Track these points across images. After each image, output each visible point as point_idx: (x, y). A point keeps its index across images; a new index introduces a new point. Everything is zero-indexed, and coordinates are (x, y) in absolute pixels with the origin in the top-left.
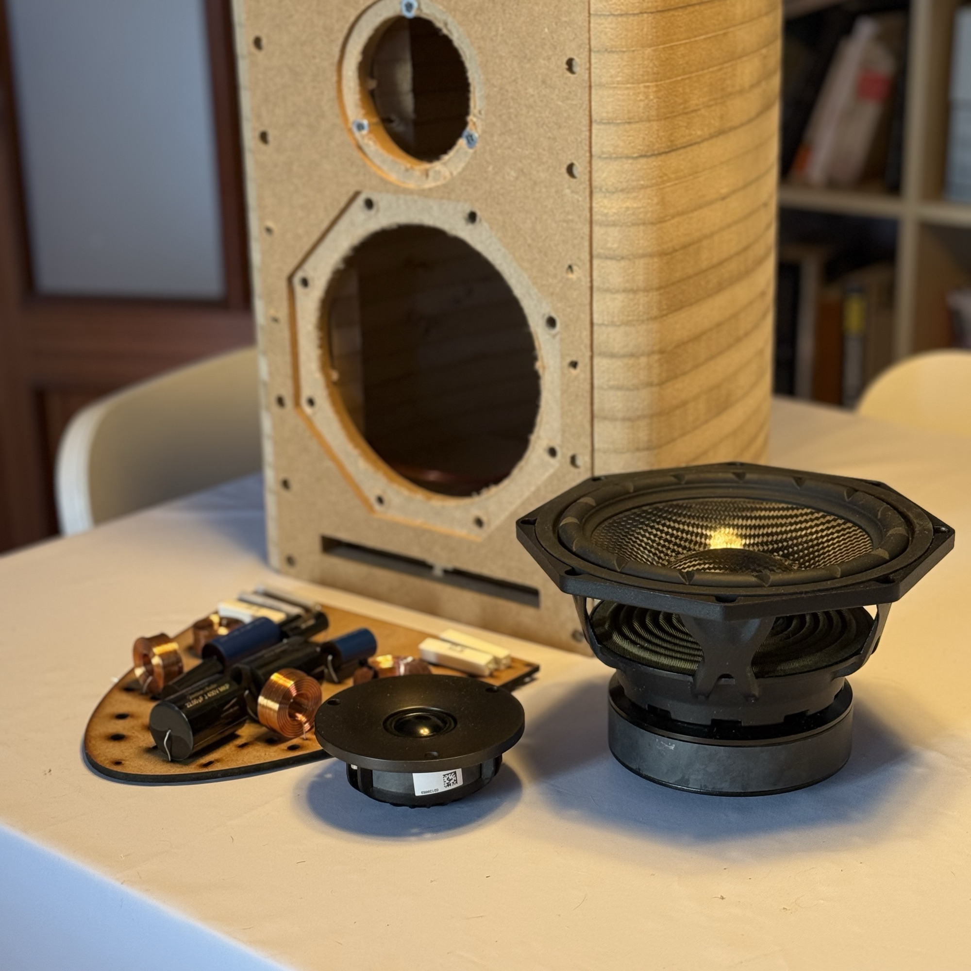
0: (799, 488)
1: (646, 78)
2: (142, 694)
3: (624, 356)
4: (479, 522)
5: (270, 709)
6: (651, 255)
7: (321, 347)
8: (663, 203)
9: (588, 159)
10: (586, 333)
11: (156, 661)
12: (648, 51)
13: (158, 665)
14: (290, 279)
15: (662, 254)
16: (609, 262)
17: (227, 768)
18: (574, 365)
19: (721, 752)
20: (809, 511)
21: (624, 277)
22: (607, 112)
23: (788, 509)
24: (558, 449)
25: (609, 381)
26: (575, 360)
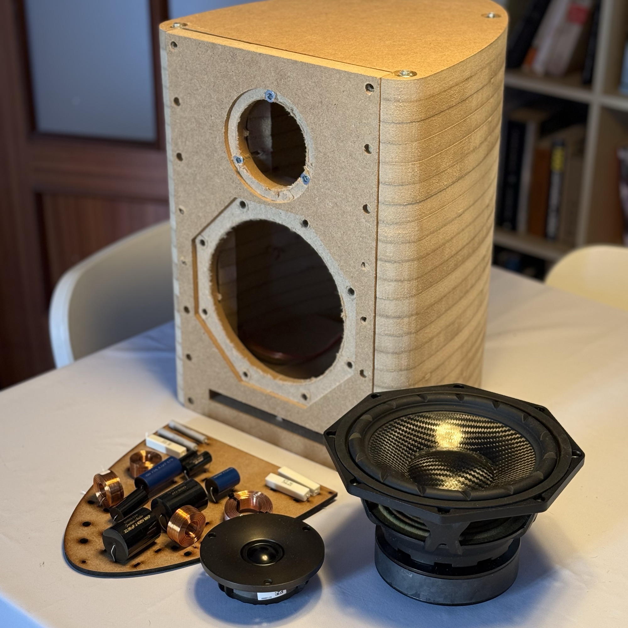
0: (495, 409)
1: (413, 159)
2: (99, 506)
3: (394, 317)
4: (305, 397)
5: (175, 530)
6: (413, 260)
7: (211, 281)
8: (421, 229)
9: (376, 204)
10: (372, 303)
11: (107, 488)
12: (414, 144)
13: (108, 491)
14: (194, 241)
15: (418, 259)
16: (387, 264)
17: (148, 568)
18: (364, 319)
20: (500, 425)
21: (396, 273)
22: (389, 179)
24: (353, 364)
25: (385, 331)
26: (365, 316)
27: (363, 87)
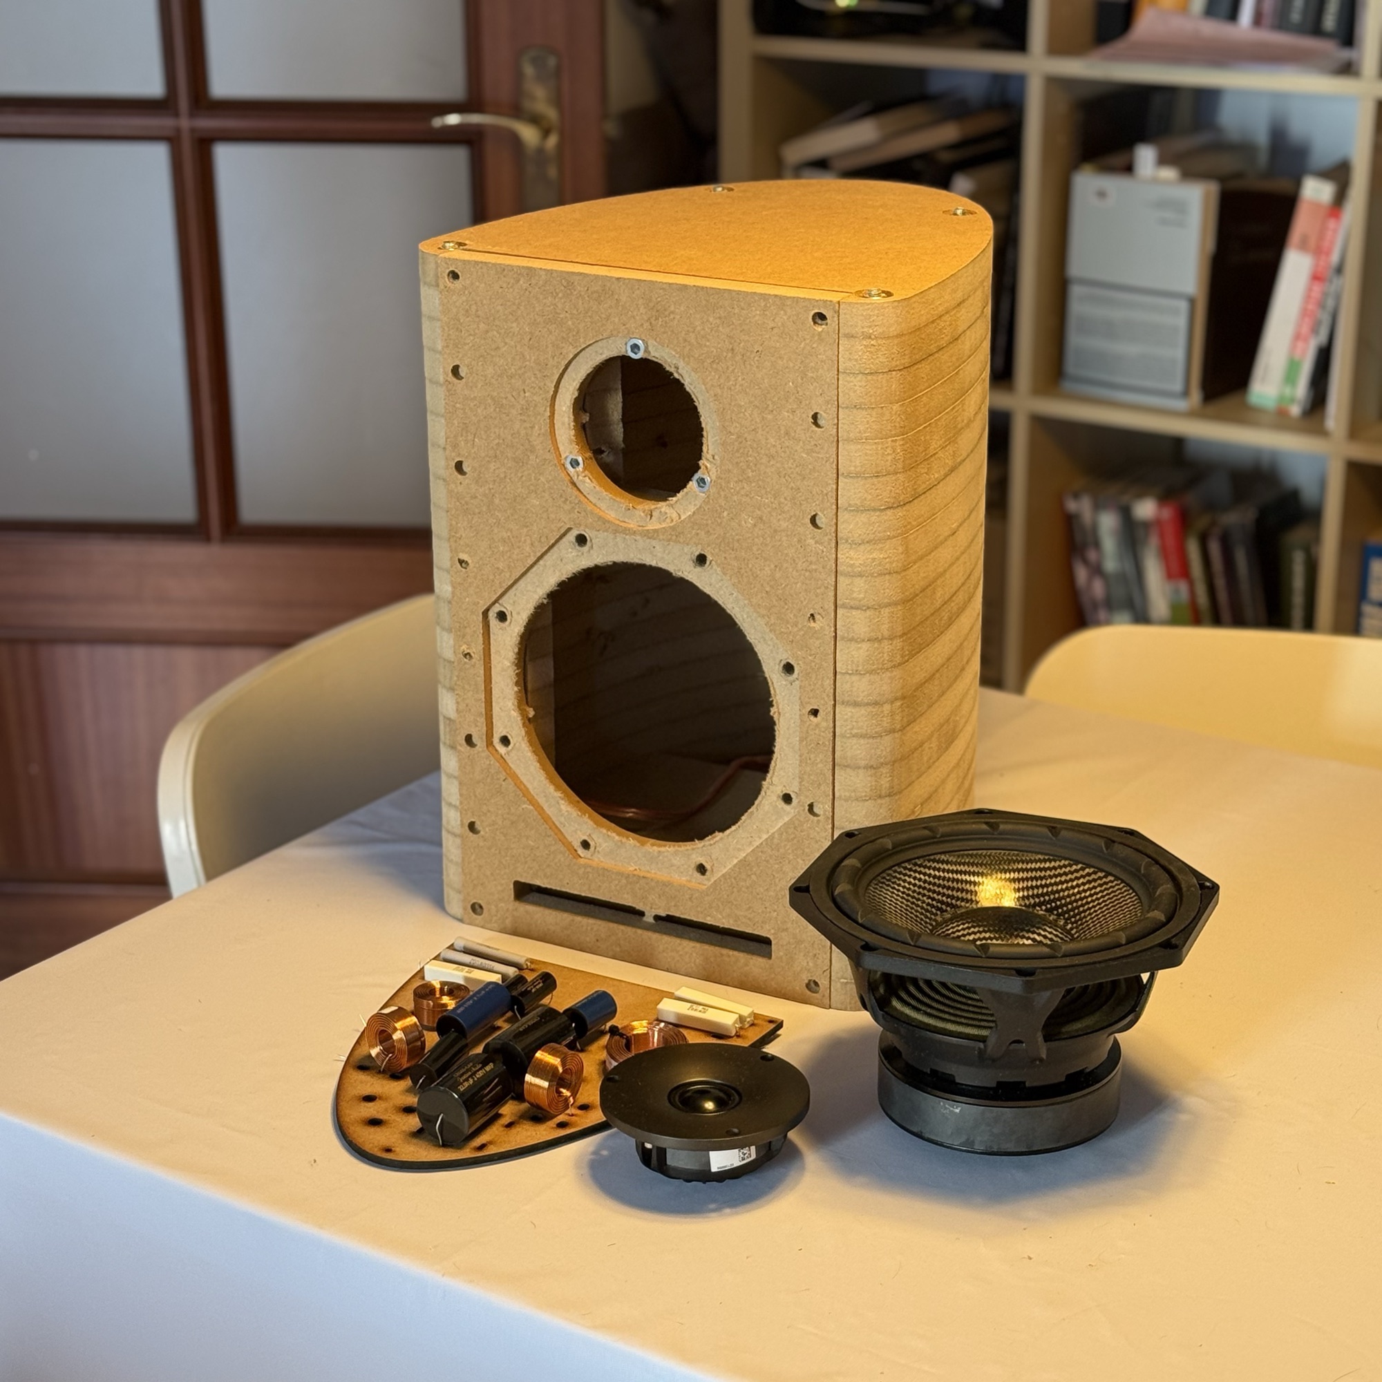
0: (1055, 839)
1: (893, 433)
2: (379, 1072)
3: (868, 704)
4: (701, 869)
5: (539, 1087)
6: (896, 604)
7: (517, 684)
8: (906, 551)
9: (835, 511)
10: (828, 682)
11: (398, 1035)
12: (896, 407)
13: (401, 1040)
14: (485, 614)
15: (904, 602)
16: (854, 612)
17: (503, 1150)
18: (815, 712)
19: (1007, 1113)
21: (869, 626)
22: (855, 467)
23: (1045, 861)
24: (793, 796)
25: (852, 729)
26: (816, 707)
27: (807, 318)
